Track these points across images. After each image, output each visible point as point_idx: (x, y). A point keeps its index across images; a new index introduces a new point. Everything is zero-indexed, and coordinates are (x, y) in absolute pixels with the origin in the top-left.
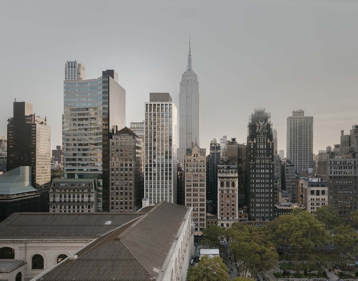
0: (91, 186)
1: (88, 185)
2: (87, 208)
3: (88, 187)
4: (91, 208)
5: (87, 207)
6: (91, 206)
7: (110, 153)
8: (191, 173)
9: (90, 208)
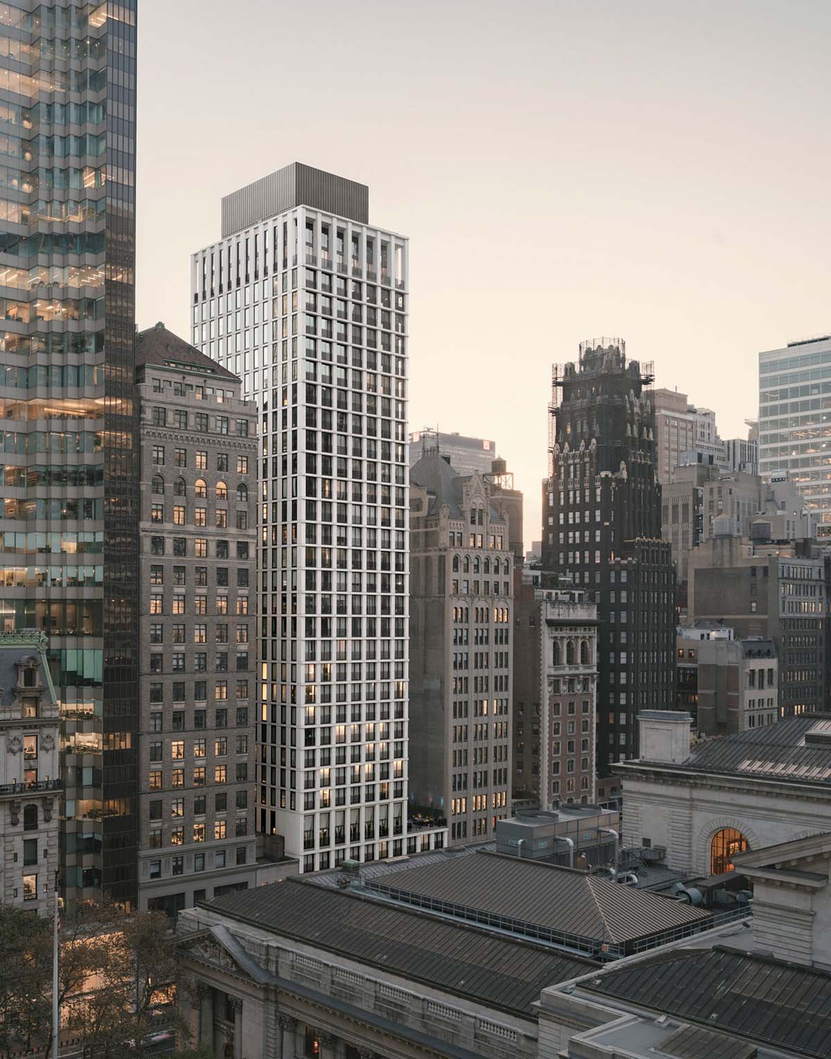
0: (38, 683)
1: (22, 676)
2: (20, 828)
3: (21, 684)
4: (42, 826)
5: (21, 817)
6: (41, 816)
7: (148, 471)
8: (468, 600)
9: (35, 827)
